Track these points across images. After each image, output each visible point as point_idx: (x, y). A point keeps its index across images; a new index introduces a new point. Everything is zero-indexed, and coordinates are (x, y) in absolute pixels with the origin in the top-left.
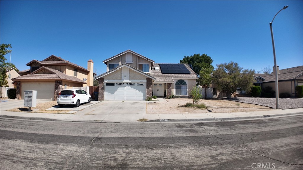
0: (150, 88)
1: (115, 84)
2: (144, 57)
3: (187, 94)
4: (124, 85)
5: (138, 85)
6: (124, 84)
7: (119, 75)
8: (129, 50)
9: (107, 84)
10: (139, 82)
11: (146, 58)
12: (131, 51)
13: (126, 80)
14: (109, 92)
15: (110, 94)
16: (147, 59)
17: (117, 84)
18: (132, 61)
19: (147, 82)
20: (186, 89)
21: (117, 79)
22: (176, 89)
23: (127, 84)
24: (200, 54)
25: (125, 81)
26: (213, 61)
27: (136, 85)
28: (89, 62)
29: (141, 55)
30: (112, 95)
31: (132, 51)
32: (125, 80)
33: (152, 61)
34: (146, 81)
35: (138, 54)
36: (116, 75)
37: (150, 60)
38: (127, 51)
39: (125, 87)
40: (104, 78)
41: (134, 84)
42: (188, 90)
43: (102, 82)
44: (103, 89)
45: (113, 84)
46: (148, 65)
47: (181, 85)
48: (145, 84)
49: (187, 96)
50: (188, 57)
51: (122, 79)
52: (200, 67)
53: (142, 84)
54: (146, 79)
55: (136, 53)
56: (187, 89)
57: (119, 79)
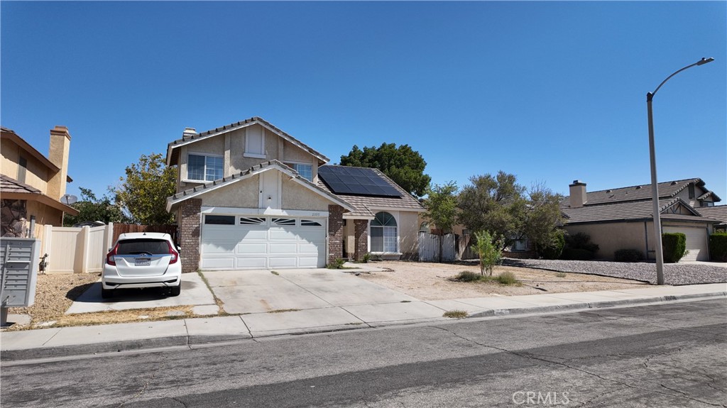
0: (338, 234)
1: (237, 221)
2: (302, 145)
3: (399, 251)
4: (263, 223)
5: (306, 223)
6: (264, 220)
7: (251, 194)
8: (259, 119)
9: (211, 220)
10: (308, 215)
11: (308, 148)
12: (264, 122)
13: (272, 208)
14: (217, 245)
15: (220, 249)
16: (311, 150)
17: (242, 219)
18: (263, 152)
19: (330, 216)
20: (396, 236)
21: (245, 205)
22: (371, 236)
23: (273, 220)
25: (270, 212)
27: (298, 223)
28: (54, 133)
29: (292, 139)
30: (228, 253)
31: (267, 124)
32: (269, 208)
33: (324, 157)
34: (327, 214)
35: (286, 135)
36: (240, 191)
37: (318, 154)
38: (252, 120)
39: (267, 229)
40: (201, 200)
41: (294, 221)
42: (401, 240)
43: (195, 213)
44: (196, 233)
45: (229, 220)
47: (383, 226)
48: (325, 224)
49: (398, 255)
51: (260, 206)
53: (315, 221)
54: (327, 209)
55: (278, 131)
56: (398, 238)
57: (252, 205)
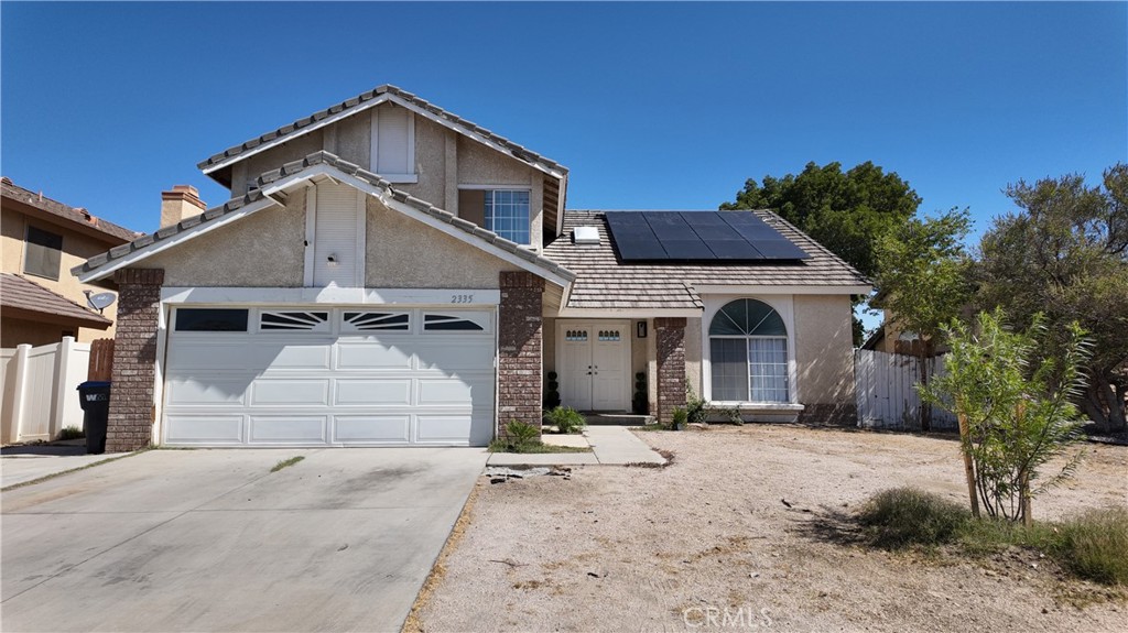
0: (527, 352)
1: (254, 321)
2: (495, 139)
3: (794, 396)
4: (322, 326)
5: (436, 323)
6: (324, 316)
7: (286, 251)
8: (390, 90)
9: (190, 319)
10: (440, 301)
11: (510, 146)
12: (402, 95)
13: (341, 285)
14: (205, 384)
15: (212, 394)
16: (517, 151)
17: (266, 317)
18: (411, 168)
19: (503, 302)
20: (785, 359)
21: (270, 279)
22: (713, 361)
23: (347, 317)
24: (838, 164)
25: (333, 295)
26: (920, 201)
27: (416, 323)
28: (168, 196)
29: (470, 127)
30: (230, 404)
31: (408, 98)
32: (332, 286)
33: (551, 165)
34: (494, 297)
35: (454, 120)
36: (257, 246)
37: (535, 159)
38: (376, 94)
39: (332, 340)
40: (161, 272)
41: (405, 318)
42: (800, 372)
43: (147, 304)
44: (148, 354)
45: (233, 320)
46: (523, 197)
47: (747, 337)
48: (490, 323)
49: (793, 412)
50: (767, 182)
51: (308, 279)
52: (846, 231)
53: (462, 317)
54: (496, 282)
55: (436, 112)
56: (792, 365)
57: (287, 278)
